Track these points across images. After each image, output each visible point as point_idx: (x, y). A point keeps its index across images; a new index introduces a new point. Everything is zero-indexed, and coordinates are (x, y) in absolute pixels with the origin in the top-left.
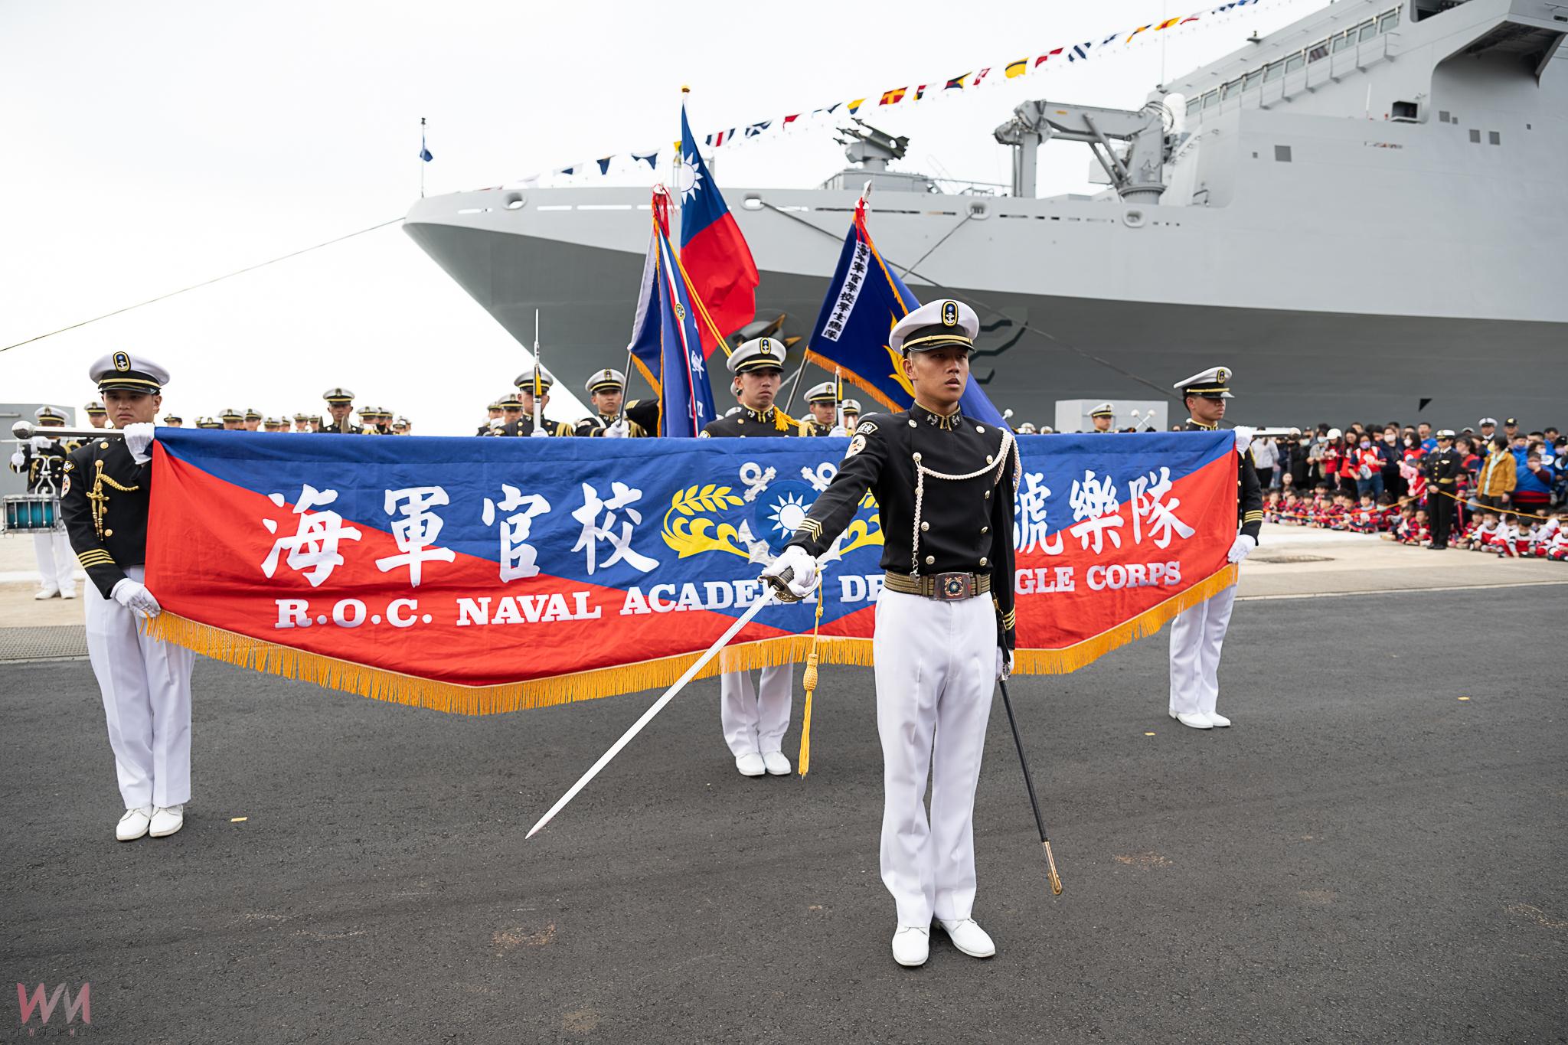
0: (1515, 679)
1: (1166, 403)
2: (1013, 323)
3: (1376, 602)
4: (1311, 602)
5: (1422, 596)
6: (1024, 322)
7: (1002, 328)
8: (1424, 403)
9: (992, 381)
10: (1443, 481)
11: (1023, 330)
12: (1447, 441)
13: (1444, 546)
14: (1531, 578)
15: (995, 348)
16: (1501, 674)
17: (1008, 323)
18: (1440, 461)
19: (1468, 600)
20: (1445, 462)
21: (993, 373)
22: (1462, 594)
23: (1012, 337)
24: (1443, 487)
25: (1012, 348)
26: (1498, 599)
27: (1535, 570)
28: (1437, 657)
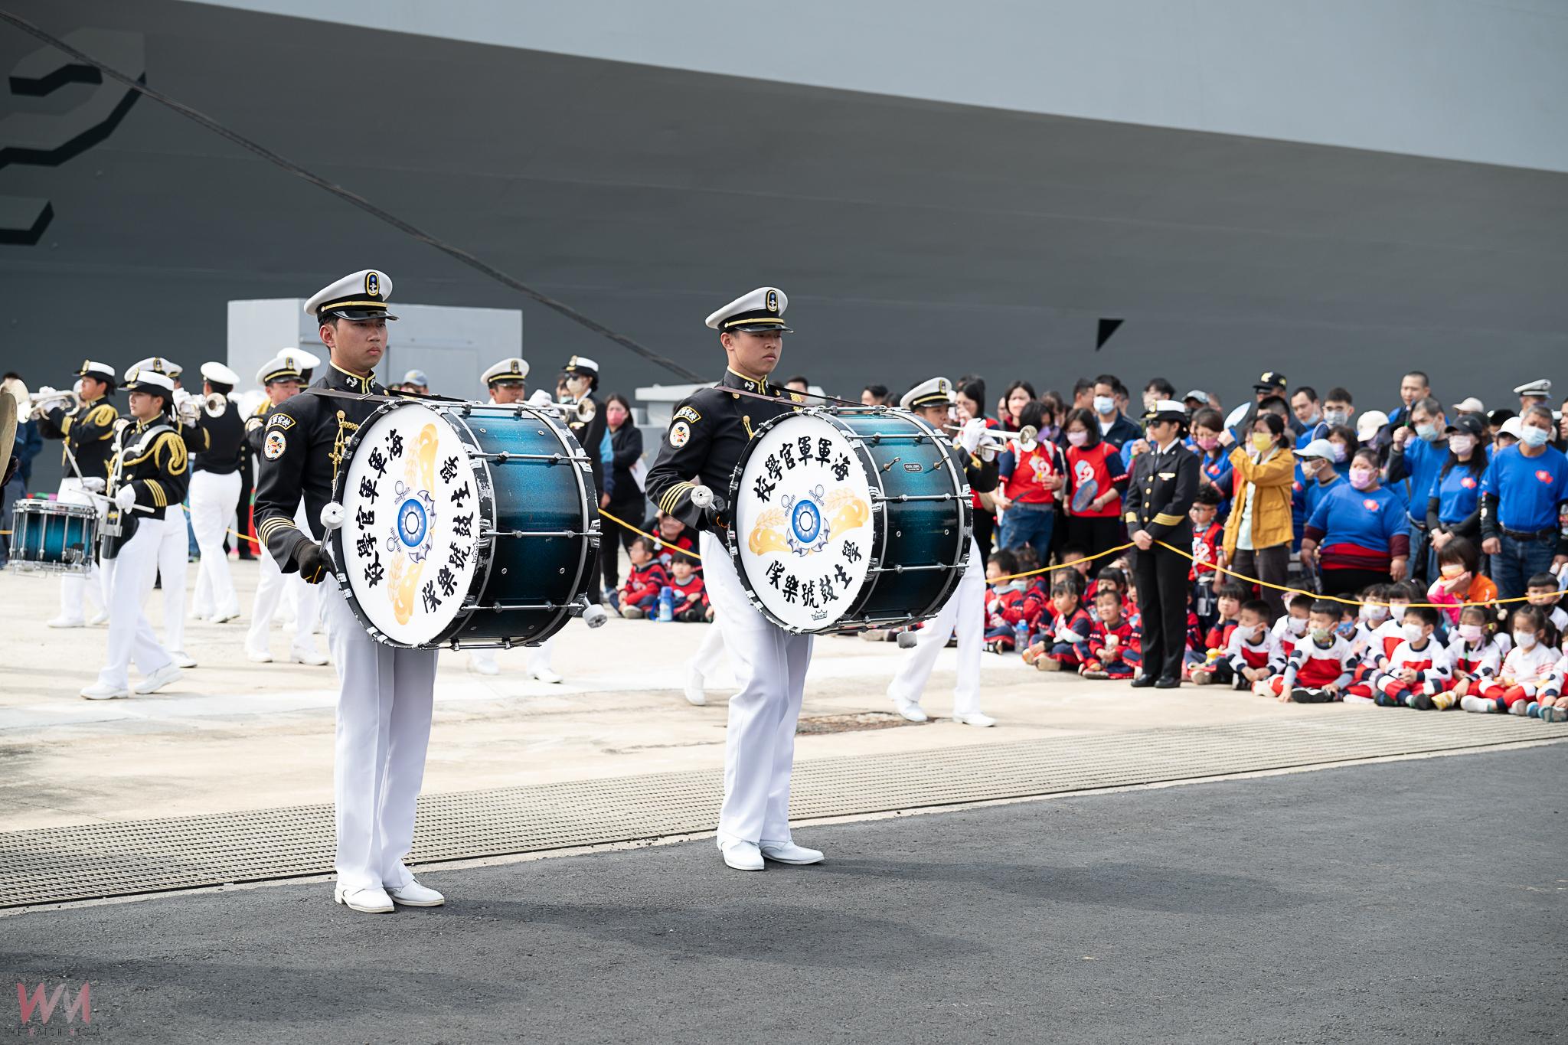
0: (1340, 994)
1: (517, 315)
2: (104, 76)
3: (1036, 825)
4: (890, 831)
5: (1132, 804)
6: (136, 77)
7: (71, 88)
8: (1107, 328)
9: (45, 236)
10: (1161, 518)
11: (132, 97)
12: (1165, 425)
13: (1175, 679)
14: (1348, 752)
15: (53, 144)
16: (1310, 983)
17: (90, 74)
18: (1155, 474)
19: (1227, 809)
20: (1166, 476)
21: (47, 215)
22: (1213, 794)
23: (102, 115)
24: (1161, 533)
25: (102, 146)
26: (1287, 804)
27: (1353, 729)
28: (1177, 952)
